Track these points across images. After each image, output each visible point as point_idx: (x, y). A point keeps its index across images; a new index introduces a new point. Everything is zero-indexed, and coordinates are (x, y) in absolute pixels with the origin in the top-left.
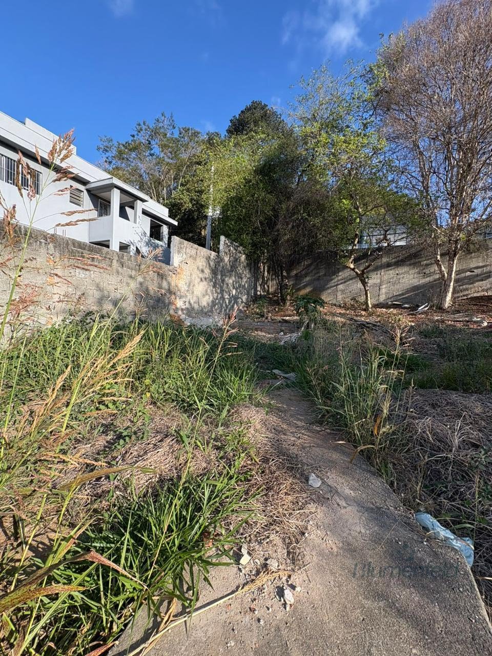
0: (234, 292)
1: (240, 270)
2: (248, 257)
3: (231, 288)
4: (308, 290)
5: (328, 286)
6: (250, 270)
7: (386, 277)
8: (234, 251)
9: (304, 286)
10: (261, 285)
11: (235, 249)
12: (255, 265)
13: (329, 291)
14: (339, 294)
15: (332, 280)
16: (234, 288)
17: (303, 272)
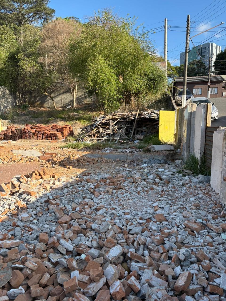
0: (5, 105)
1: (7, 96)
2: (10, 91)
3: (4, 103)
4: (39, 102)
5: (46, 100)
6: (12, 95)
7: (63, 97)
8: (3, 90)
9: (38, 100)
10: (18, 101)
11: (3, 89)
12: (14, 93)
13: (46, 102)
14: (49, 103)
15: (47, 98)
16: (5, 103)
17: (37, 95)
